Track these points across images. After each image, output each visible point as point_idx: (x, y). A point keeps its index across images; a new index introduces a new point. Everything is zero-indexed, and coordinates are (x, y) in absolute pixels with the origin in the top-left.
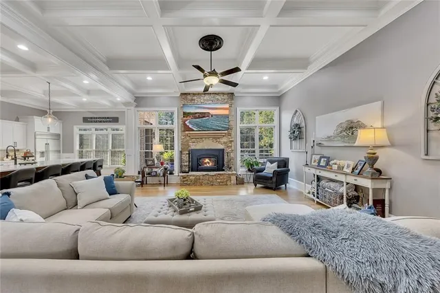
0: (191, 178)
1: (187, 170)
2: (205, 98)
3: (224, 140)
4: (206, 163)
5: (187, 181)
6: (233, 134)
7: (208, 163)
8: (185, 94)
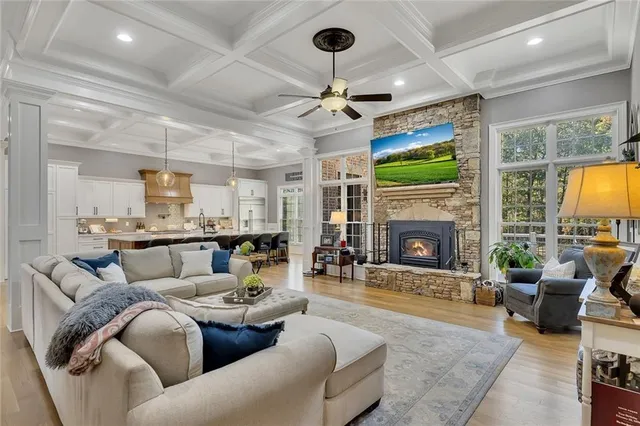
0: (383, 274)
1: (383, 258)
2: (416, 119)
3: (455, 201)
4: (416, 250)
5: (376, 278)
6: (475, 187)
7: (421, 249)
8: (381, 118)
